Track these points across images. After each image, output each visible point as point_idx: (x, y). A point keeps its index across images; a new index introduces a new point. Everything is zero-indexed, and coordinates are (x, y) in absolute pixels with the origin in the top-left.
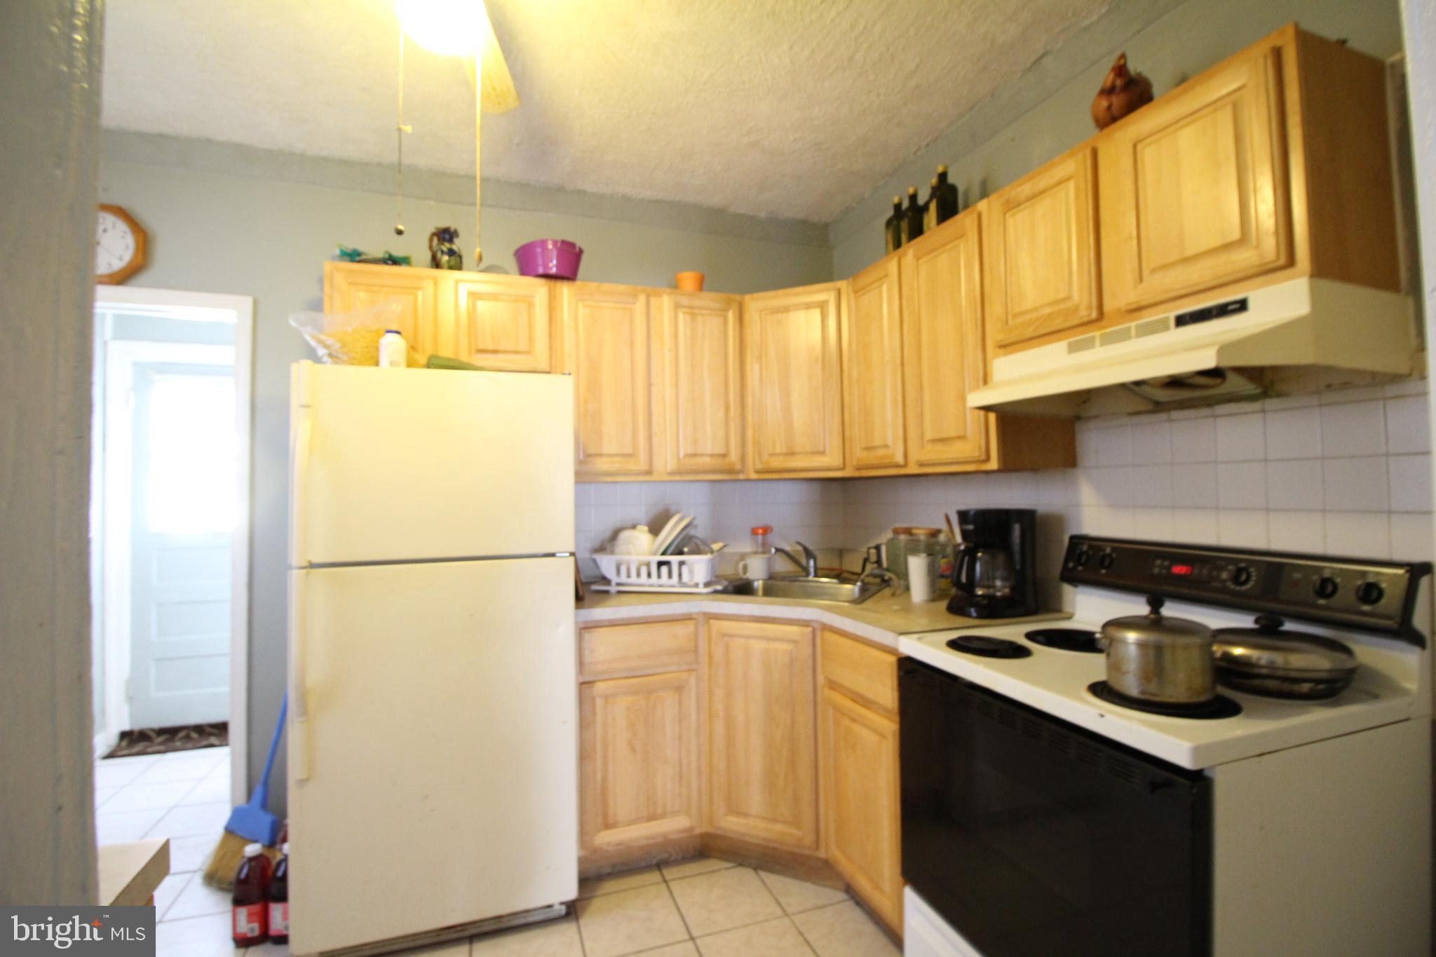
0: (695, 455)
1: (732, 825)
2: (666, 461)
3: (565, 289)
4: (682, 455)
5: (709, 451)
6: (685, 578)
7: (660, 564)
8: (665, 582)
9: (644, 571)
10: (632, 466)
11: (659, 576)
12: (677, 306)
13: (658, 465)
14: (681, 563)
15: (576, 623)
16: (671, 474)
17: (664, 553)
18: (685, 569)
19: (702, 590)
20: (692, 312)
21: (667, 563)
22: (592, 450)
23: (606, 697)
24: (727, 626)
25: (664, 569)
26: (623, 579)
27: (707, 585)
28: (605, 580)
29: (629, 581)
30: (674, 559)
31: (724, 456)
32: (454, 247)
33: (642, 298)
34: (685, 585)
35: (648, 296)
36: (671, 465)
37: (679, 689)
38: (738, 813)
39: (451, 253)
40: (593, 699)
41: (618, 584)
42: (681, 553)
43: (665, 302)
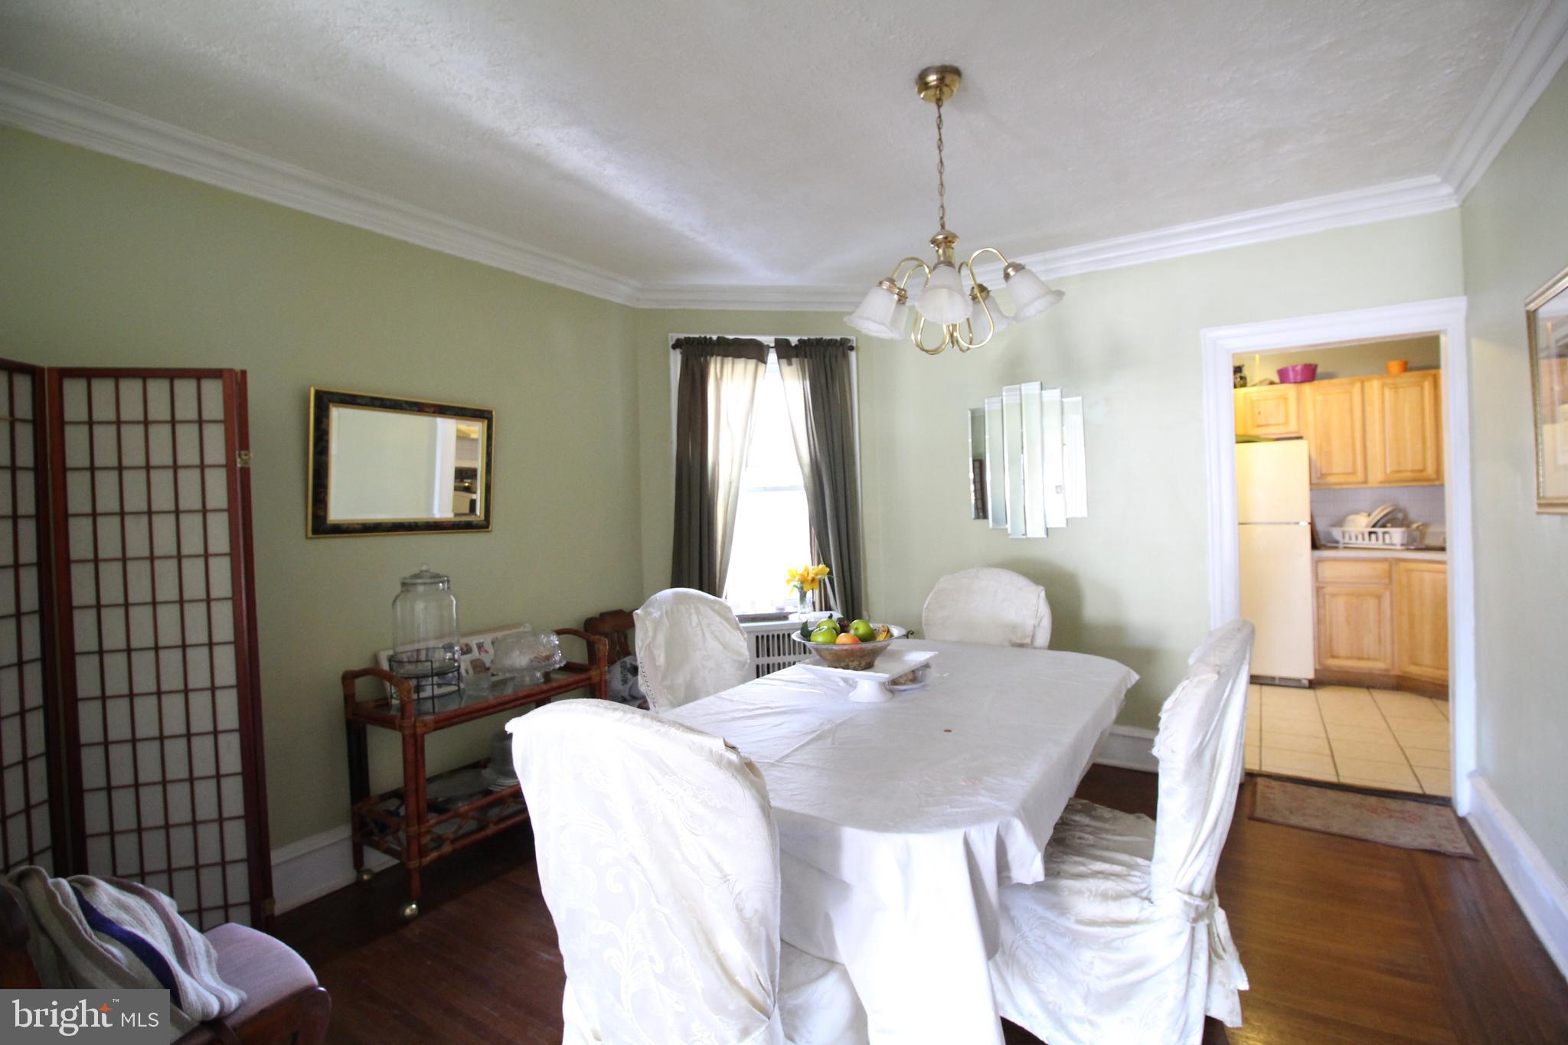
0: (1399, 472)
1: (1414, 670)
2: (1376, 475)
3: (1307, 388)
4: (1388, 471)
5: (1410, 467)
6: (1388, 541)
7: (1370, 533)
8: (1373, 542)
9: (1360, 537)
10: (1352, 479)
11: (1370, 539)
12: (1383, 386)
13: (1371, 478)
14: (1384, 533)
15: (1312, 559)
16: (1381, 483)
17: (1374, 526)
18: (1387, 536)
19: (1399, 547)
20: (1395, 388)
21: (1375, 533)
22: (1324, 471)
23: (1333, 595)
24: (1413, 566)
25: (1373, 536)
26: (1347, 540)
27: (1402, 545)
28: (1337, 542)
29: (1349, 542)
30: (1380, 530)
31: (1422, 471)
32: (1243, 375)
33: (1358, 386)
34: (1386, 544)
35: (1363, 382)
36: (1380, 477)
37: (1379, 597)
38: (1417, 664)
39: (1241, 378)
40: (1324, 595)
41: (1344, 543)
42: (1384, 526)
43: (1374, 386)
